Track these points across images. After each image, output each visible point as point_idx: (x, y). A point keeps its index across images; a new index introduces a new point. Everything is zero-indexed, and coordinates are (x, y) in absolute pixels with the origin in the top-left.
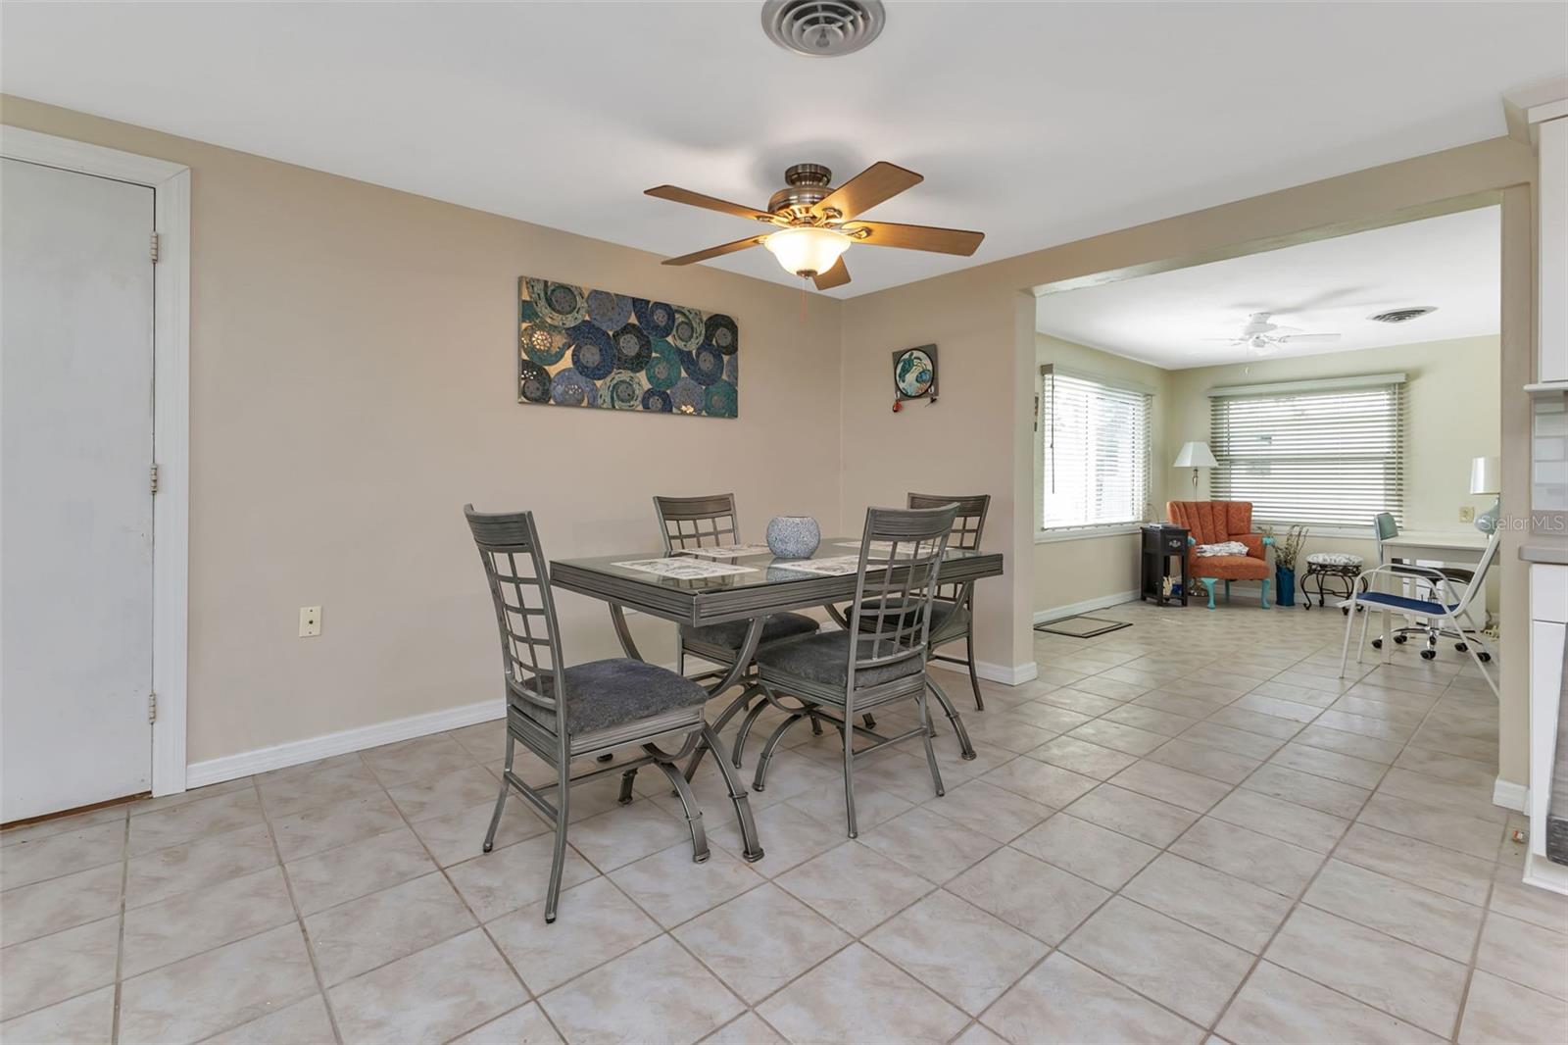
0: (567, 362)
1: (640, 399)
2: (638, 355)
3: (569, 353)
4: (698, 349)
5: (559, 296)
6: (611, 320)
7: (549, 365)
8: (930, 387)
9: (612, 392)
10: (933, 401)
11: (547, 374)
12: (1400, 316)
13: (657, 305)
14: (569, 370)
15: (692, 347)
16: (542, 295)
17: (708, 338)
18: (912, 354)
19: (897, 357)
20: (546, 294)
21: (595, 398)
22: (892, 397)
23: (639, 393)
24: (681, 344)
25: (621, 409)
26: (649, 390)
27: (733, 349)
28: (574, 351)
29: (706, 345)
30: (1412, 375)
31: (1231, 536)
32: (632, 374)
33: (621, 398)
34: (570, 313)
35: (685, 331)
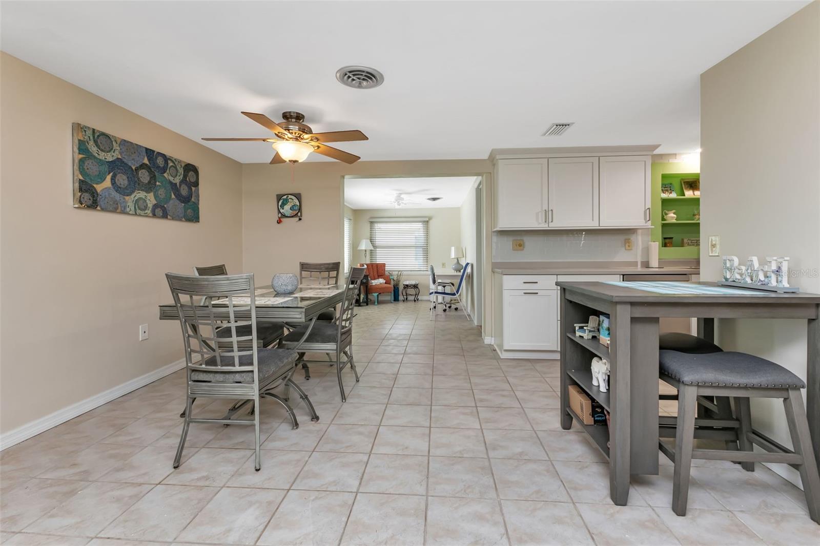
0: (107, 183)
1: (150, 209)
2: (149, 183)
3: (109, 178)
4: (180, 182)
5: (103, 139)
6: (133, 159)
7: (97, 184)
8: (298, 213)
9: (135, 205)
10: (300, 219)
11: (95, 190)
12: (434, 199)
13: (159, 154)
14: (109, 188)
15: (177, 180)
16: (91, 138)
17: (185, 176)
18: (288, 196)
19: (279, 197)
20: (94, 137)
21: (125, 208)
22: (276, 217)
23: (150, 205)
24: (171, 179)
25: (140, 215)
26: (155, 204)
27: (196, 184)
28: (112, 176)
29: (184, 181)
30: (430, 218)
31: (379, 276)
32: (146, 195)
33: (140, 209)
34: (109, 151)
35: (173, 171)
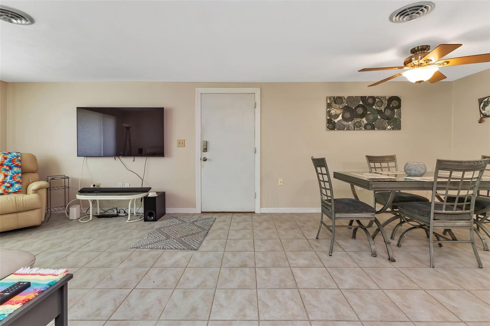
0: (340, 118)
1: (363, 126)
2: (363, 113)
3: (341, 115)
4: (385, 109)
5: (337, 100)
6: (354, 104)
7: (335, 119)
9: (354, 125)
11: (334, 122)
13: (369, 97)
14: (341, 120)
15: (382, 108)
16: (333, 101)
17: (389, 105)
18: (489, 99)
19: (481, 101)
20: (334, 100)
21: (349, 127)
22: (479, 117)
23: (363, 124)
24: (378, 108)
25: (357, 130)
26: (367, 123)
27: (399, 107)
28: (342, 114)
29: (388, 107)
32: (361, 119)
33: (357, 127)
34: (341, 104)
35: (380, 104)
